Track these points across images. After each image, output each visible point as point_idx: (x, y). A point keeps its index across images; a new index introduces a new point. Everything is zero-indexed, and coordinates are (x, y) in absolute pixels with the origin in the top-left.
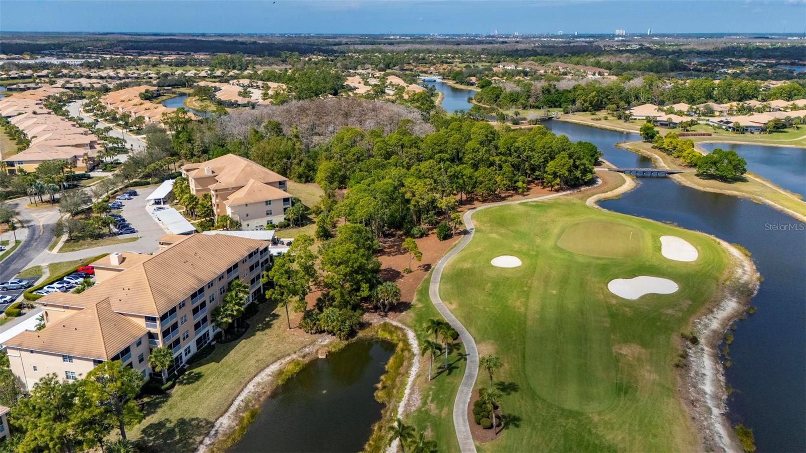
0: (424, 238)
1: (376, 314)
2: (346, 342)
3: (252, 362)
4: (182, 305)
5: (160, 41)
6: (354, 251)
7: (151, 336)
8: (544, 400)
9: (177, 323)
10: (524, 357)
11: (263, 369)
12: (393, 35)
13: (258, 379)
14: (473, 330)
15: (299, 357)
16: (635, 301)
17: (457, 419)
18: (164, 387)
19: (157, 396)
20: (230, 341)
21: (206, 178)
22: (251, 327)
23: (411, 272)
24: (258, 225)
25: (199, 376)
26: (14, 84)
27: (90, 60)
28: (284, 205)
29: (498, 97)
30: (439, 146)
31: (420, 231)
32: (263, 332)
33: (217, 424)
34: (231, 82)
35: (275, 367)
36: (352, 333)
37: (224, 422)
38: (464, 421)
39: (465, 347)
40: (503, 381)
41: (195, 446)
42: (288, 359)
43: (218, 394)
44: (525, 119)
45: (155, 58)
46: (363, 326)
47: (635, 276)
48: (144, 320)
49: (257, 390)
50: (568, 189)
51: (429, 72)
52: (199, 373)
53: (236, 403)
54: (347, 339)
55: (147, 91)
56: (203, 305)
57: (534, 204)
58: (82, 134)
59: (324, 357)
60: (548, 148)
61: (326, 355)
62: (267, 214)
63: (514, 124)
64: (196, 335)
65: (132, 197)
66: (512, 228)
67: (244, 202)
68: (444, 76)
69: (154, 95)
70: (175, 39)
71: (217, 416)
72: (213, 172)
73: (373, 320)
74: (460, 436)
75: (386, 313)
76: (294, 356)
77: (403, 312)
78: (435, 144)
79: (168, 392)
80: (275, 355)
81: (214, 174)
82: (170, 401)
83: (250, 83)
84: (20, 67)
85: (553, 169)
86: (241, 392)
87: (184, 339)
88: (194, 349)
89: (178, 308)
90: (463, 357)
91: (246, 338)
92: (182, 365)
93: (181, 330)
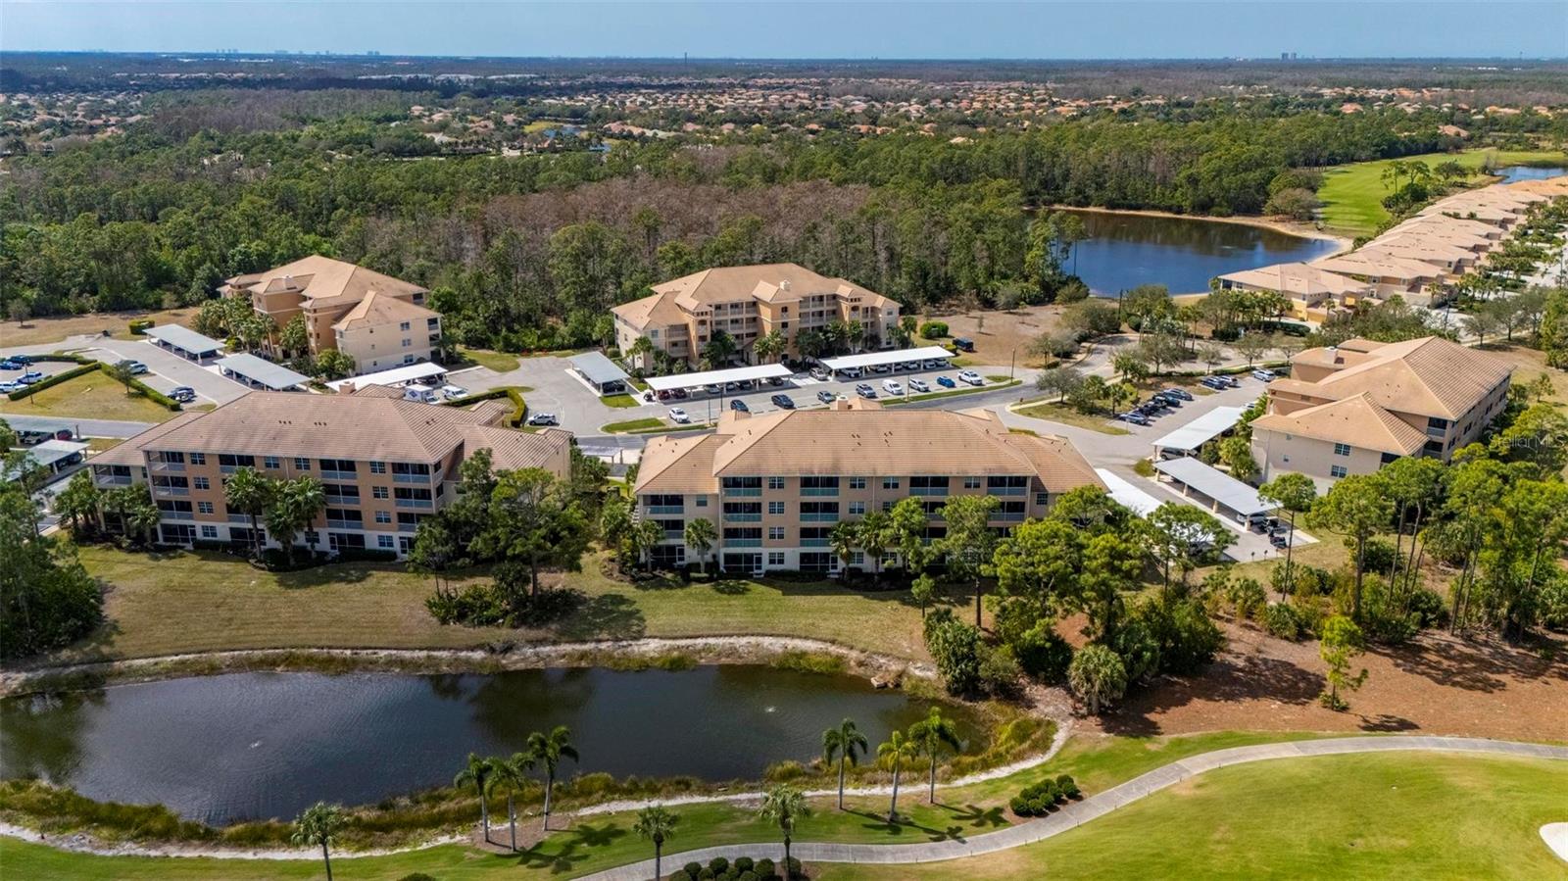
3: (803, 621)
9: (759, 505)
11: (794, 637)
15: (856, 660)
19: (679, 580)
23: (1342, 709)
25: (741, 592)
32: (899, 607)
33: (642, 641)
35: (807, 645)
36: (973, 689)
37: (651, 645)
39: (995, 833)
41: (588, 638)
42: (842, 651)
43: (704, 619)
49: (740, 649)
52: (748, 591)
53: (699, 641)
54: (952, 692)
56: (831, 508)
59: (877, 684)
61: (884, 685)
64: (801, 545)
67: (1286, 429)
71: (660, 634)
72: (1338, 361)
75: (1090, 714)
76: (853, 654)
77: (1110, 732)
79: (693, 583)
80: (840, 635)
82: (674, 592)
86: (726, 636)
87: (772, 536)
88: (792, 563)
89: (765, 484)
90: (954, 833)
91: (866, 597)
92: (758, 571)
93: (767, 521)
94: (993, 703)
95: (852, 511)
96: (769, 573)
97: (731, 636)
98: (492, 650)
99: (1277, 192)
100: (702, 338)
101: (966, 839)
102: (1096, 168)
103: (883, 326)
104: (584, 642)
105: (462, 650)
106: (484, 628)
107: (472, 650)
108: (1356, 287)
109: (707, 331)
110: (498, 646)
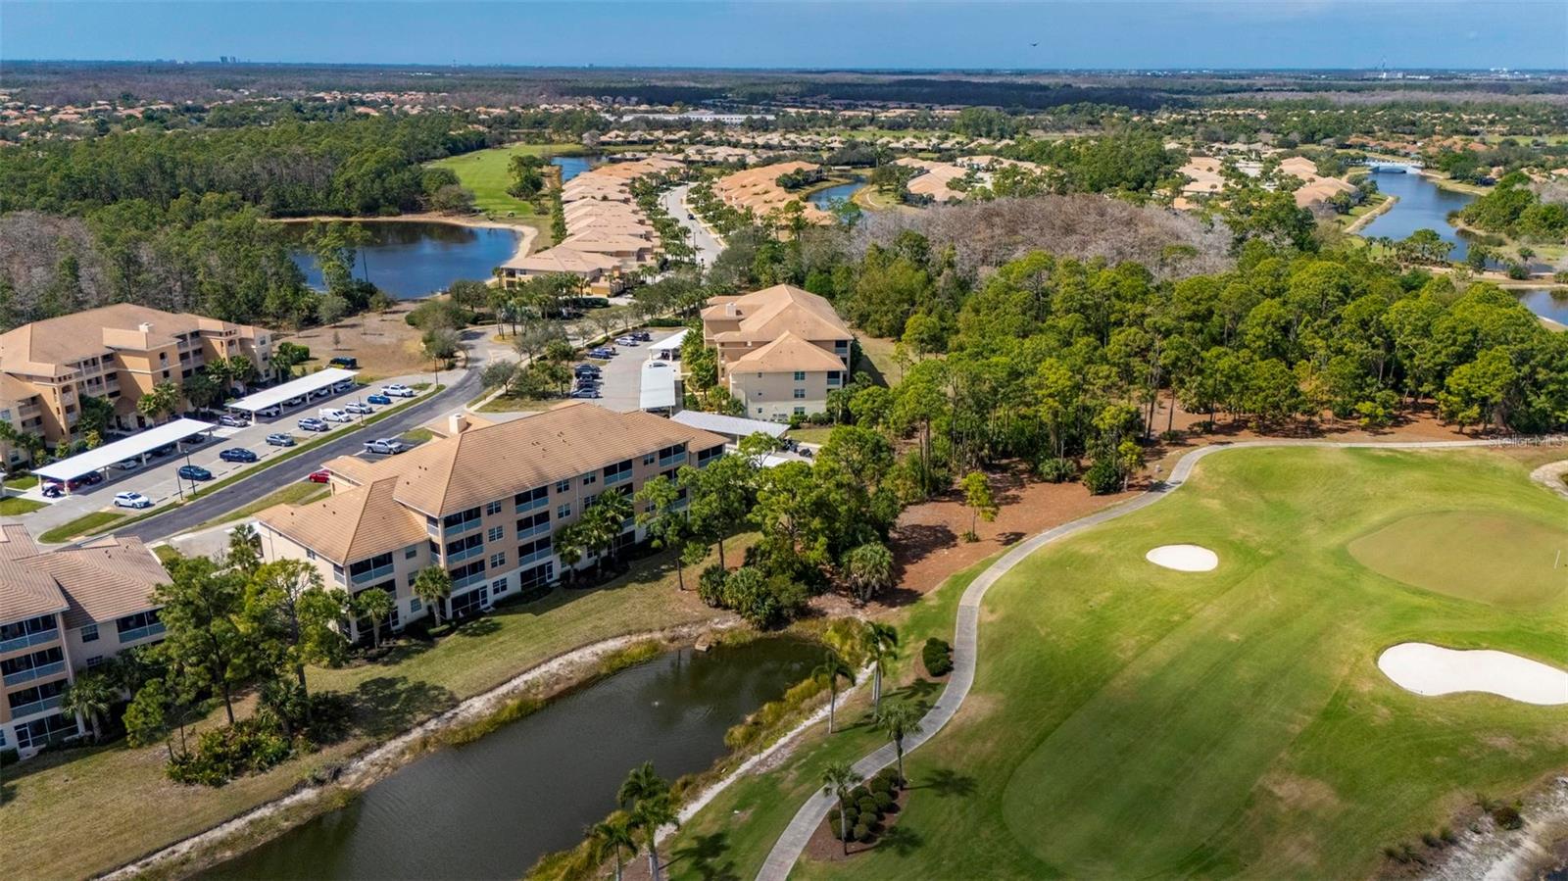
0: (1065, 485)
1: (845, 600)
2: (759, 634)
3: (585, 627)
4: (494, 509)
5: (899, 83)
6: (827, 474)
7: (434, 547)
8: (1004, 827)
9: (479, 536)
10: (1040, 741)
11: (592, 643)
12: (1387, 71)
13: (575, 656)
14: (986, 667)
15: (665, 638)
16: (1425, 699)
17: (811, 806)
18: (432, 631)
19: (418, 642)
20: (582, 587)
21: (722, 321)
22: (629, 573)
23: (977, 540)
24: (777, 413)
25: (496, 628)
26: (619, 152)
27: (755, 117)
28: (829, 383)
29: (1515, 213)
30: (1194, 303)
31: (1057, 469)
32: (641, 586)
33: (463, 706)
34: (959, 160)
35: (612, 645)
36: (777, 619)
37: (476, 705)
38: (818, 815)
39: (945, 692)
40: (954, 770)
41: (408, 727)
42: (645, 637)
43: (497, 662)
44: (1549, 269)
45: (864, 114)
46: (804, 613)
47: (1476, 646)
48: (425, 519)
49: (561, 672)
50: (1508, 435)
51: (1402, 151)
52: (499, 624)
53: (515, 682)
54: (764, 629)
55: (798, 172)
56: (543, 518)
57: (1383, 454)
58: (641, 236)
59: (704, 649)
60: (1464, 334)
61: (710, 647)
62: (796, 396)
63: (1513, 277)
64: (521, 565)
65: (638, 343)
66: (1274, 496)
67: (756, 369)
68: (1429, 163)
69: (811, 179)
70: (925, 80)
71: (471, 693)
72: (738, 313)
73: (833, 608)
74: (787, 836)
75: (866, 601)
76: (657, 635)
77: (894, 606)
78: (1188, 299)
79: (437, 639)
80: (628, 626)
81: (741, 317)
82: (430, 653)
83: (991, 162)
84: (652, 126)
85: (1465, 382)
86: (534, 668)
87: (494, 565)
88: (514, 586)
89: (484, 512)
90: (923, 708)
91: (606, 589)
92: (486, 606)
93: (488, 550)
94: (797, 623)
95: (561, 515)
96: (498, 604)
97: (539, 665)
98: (319, 782)
99: (437, 189)
100: (69, 409)
101: (937, 705)
102: (244, 178)
103: (259, 358)
104: (407, 731)
105: (281, 799)
106: (277, 768)
107: (294, 793)
108: (616, 261)
109: (73, 398)
110: (323, 774)
